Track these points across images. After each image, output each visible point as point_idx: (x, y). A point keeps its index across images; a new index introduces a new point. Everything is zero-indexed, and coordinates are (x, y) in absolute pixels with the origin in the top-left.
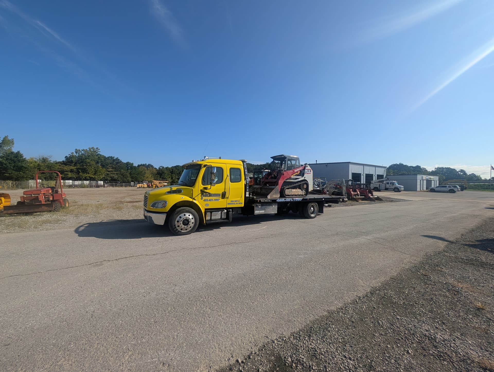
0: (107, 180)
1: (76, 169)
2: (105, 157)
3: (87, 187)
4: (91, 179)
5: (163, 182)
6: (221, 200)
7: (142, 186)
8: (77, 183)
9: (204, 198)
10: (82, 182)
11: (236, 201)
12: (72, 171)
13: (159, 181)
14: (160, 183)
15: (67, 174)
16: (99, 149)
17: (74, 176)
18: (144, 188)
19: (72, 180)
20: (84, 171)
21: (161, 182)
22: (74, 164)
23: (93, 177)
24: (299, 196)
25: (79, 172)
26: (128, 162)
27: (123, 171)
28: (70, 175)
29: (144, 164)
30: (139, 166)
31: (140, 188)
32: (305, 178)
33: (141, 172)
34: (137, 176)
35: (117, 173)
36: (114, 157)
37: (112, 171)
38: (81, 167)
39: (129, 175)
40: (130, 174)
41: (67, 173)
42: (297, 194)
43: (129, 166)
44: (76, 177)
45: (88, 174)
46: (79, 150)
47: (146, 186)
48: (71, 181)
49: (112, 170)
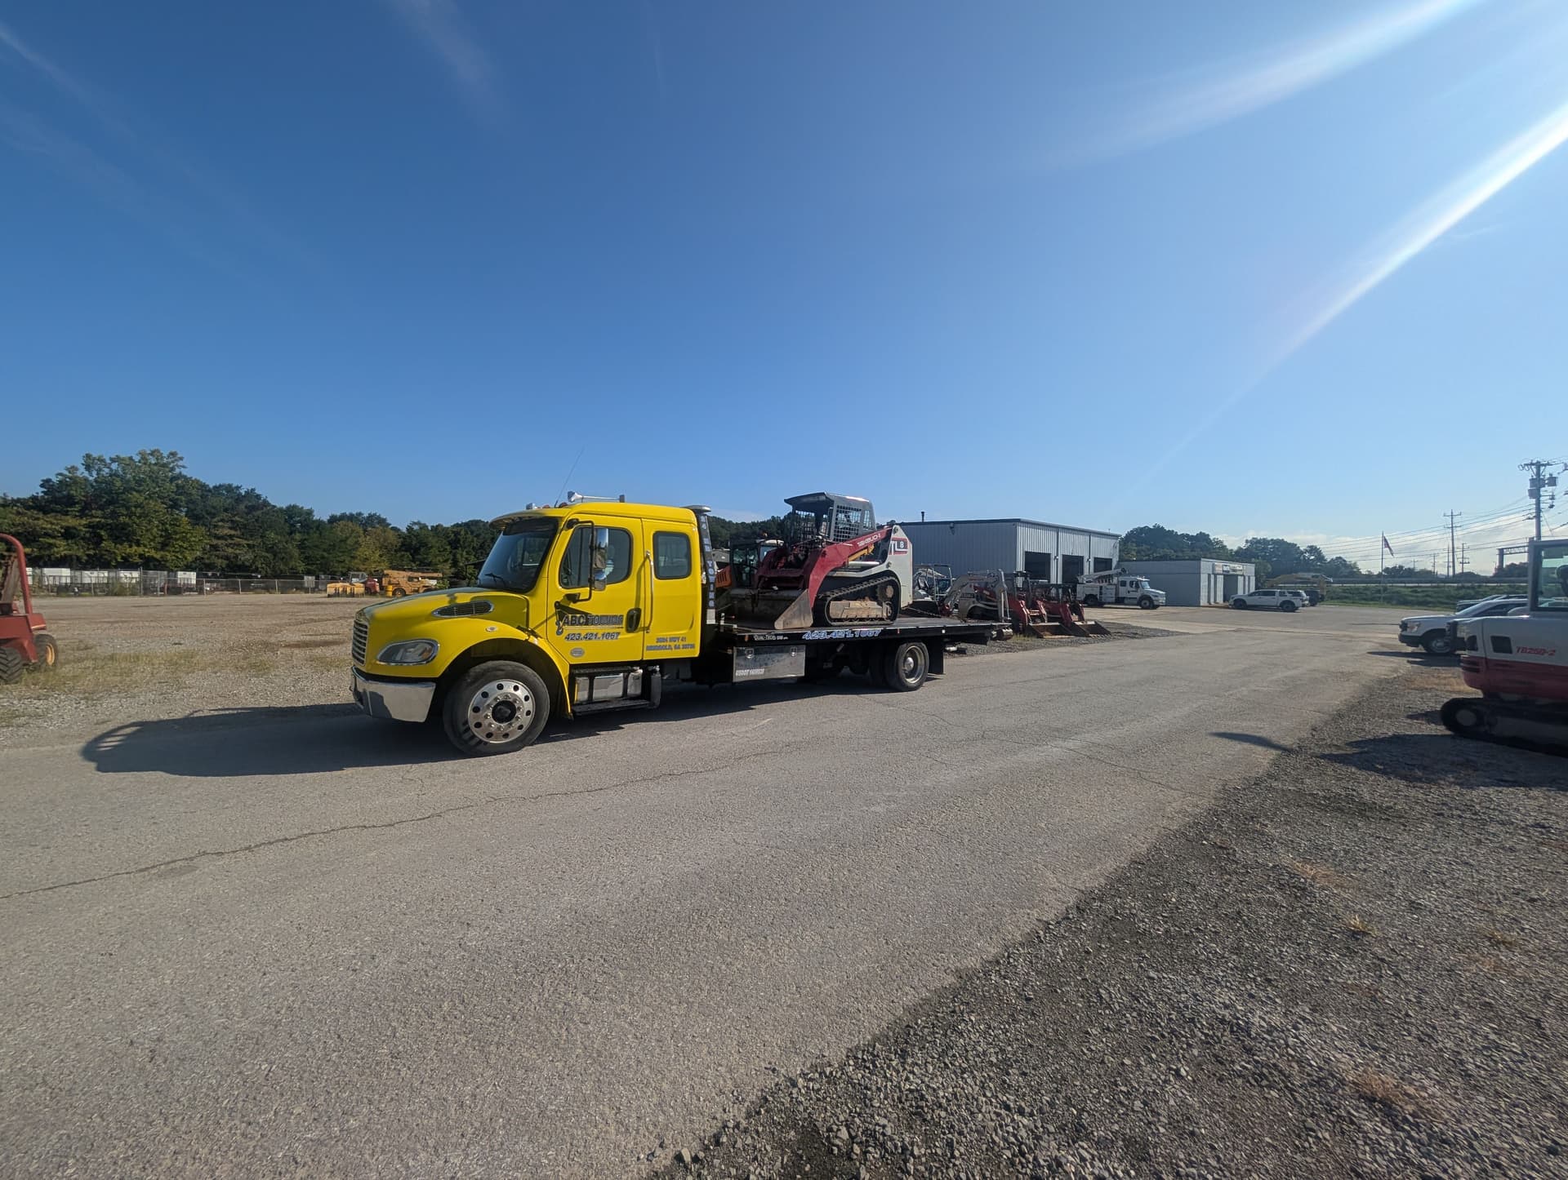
0: (210, 567)
1: (88, 526)
2: (203, 487)
3: (133, 594)
4: (147, 564)
5: (423, 578)
6: (625, 636)
7: (345, 591)
8: (90, 577)
9: (569, 629)
10: (112, 574)
11: (673, 639)
12: (68, 534)
13: (410, 574)
14: (410, 579)
15: (51, 546)
16: (181, 459)
17: (79, 551)
18: (352, 595)
19: (71, 567)
20: (122, 534)
21: (416, 574)
22: (78, 507)
23: (158, 556)
24: (872, 623)
25: (101, 539)
26: (294, 507)
27: (273, 535)
28: (62, 548)
29: (352, 515)
30: (333, 520)
31: (337, 594)
32: (888, 566)
33: (341, 541)
34: (325, 554)
35: (251, 542)
36: (238, 488)
37: (231, 537)
38: (110, 521)
39: (296, 553)
40: (302, 546)
41: (51, 541)
42: (864, 616)
43: (296, 520)
44: (88, 555)
45: (138, 545)
46: (101, 460)
47: (359, 588)
48: (66, 572)
49: (233, 532)
